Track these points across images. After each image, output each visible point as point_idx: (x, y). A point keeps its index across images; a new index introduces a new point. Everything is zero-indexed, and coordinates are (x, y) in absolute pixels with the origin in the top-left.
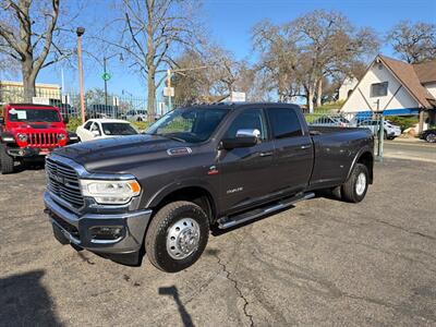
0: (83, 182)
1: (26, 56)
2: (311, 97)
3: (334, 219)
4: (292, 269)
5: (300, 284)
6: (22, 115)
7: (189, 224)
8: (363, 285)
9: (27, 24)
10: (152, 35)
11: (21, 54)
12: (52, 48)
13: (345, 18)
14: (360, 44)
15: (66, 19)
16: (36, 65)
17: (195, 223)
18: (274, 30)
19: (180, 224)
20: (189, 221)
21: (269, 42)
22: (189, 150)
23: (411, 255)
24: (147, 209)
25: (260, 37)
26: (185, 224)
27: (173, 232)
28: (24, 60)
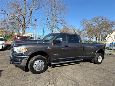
0: (14, 47)
1: (24, 26)
2: (97, 39)
3: (89, 67)
4: (68, 77)
5: (68, 81)
6: (19, 38)
7: (41, 62)
8: (87, 84)
9: (24, 18)
10: (53, 21)
11: (22, 25)
12: (29, 24)
13: (107, 18)
14: (111, 25)
15: (33, 18)
16: (25, 28)
17: (43, 61)
18: (87, 21)
19: (38, 61)
20: (41, 61)
21: (85, 24)
22: (43, 42)
23: (108, 78)
24: (28, 55)
25: (83, 23)
26: (39, 61)
27: (36, 63)
28: (23, 26)
